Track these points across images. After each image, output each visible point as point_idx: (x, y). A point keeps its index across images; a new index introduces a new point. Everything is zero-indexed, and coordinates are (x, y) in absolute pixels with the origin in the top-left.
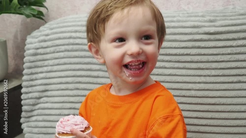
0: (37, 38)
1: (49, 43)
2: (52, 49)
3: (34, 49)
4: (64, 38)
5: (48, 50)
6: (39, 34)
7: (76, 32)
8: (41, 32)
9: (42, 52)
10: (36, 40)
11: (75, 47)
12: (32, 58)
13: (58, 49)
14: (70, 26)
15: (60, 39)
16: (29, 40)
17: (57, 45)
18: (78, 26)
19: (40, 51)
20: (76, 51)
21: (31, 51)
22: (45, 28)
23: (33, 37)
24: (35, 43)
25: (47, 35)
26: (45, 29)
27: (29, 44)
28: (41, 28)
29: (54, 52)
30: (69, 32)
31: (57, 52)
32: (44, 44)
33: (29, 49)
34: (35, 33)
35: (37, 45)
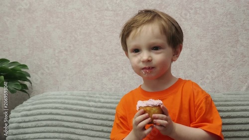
0: (20, 112)
1: (31, 118)
2: (34, 124)
3: (16, 122)
4: (45, 114)
5: (29, 124)
6: (22, 108)
7: (56, 108)
8: (24, 106)
9: (24, 126)
10: (19, 114)
11: (55, 123)
12: (15, 131)
13: (39, 123)
14: (51, 103)
15: (41, 114)
16: (13, 114)
17: (38, 120)
18: (59, 103)
19: (21, 125)
20: (56, 126)
21: (14, 125)
22: (28, 102)
23: (17, 112)
24: (18, 117)
25: (30, 110)
26: (28, 104)
27: (12, 118)
28: (25, 103)
29: (35, 127)
30: (49, 108)
31: (38, 127)
32: (27, 119)
33: (12, 123)
34: (18, 108)
35: (20, 119)
